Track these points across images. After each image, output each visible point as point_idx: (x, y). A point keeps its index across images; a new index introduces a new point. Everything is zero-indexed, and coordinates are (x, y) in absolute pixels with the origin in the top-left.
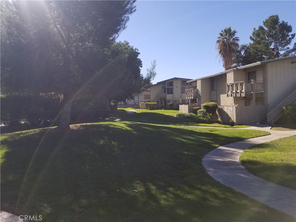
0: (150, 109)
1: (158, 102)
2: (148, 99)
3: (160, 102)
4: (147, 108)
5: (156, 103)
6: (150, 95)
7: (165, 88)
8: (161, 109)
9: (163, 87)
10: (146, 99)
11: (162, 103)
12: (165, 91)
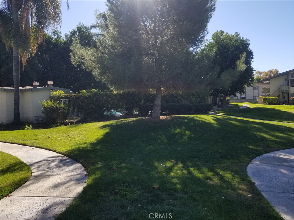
0: (269, 104)
1: (279, 96)
2: (266, 92)
3: (281, 96)
4: (265, 103)
5: (276, 97)
6: (269, 88)
7: (289, 80)
8: (283, 104)
9: (285, 79)
10: (264, 93)
11: (284, 97)
12: (288, 84)
